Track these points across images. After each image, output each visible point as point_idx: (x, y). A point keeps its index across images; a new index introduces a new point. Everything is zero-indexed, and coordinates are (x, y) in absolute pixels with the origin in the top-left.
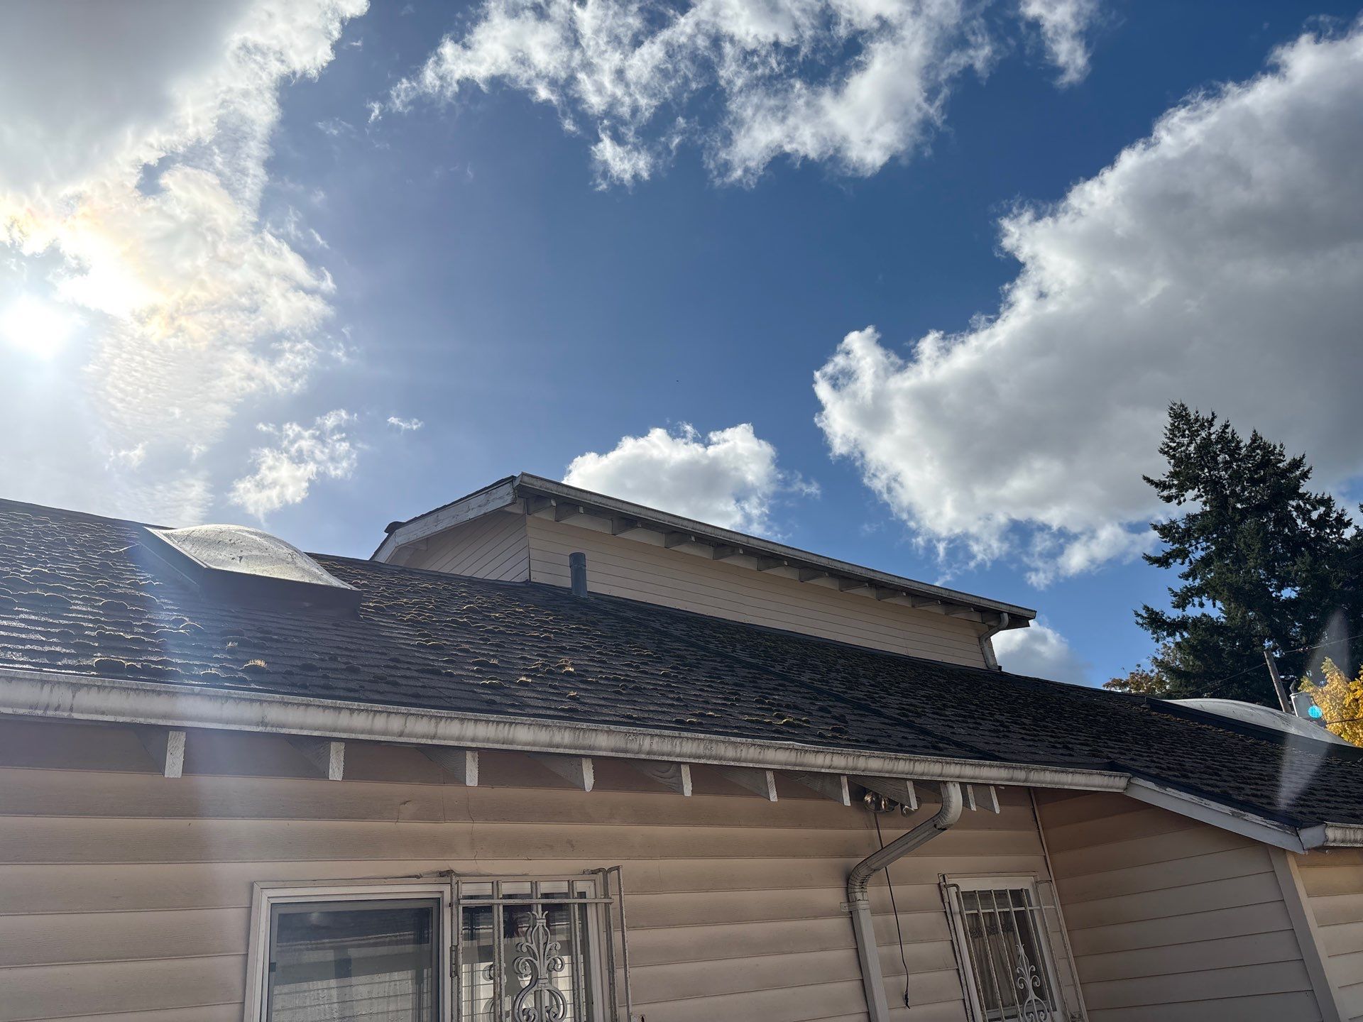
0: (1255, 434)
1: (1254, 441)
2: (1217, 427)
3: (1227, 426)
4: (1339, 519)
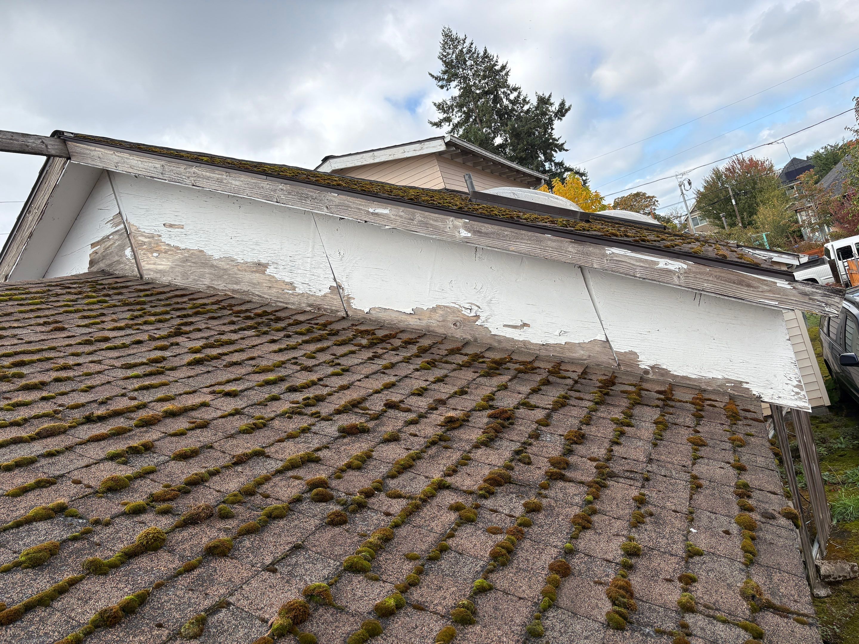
0: (486, 50)
1: (485, 53)
2: (467, 44)
3: (472, 44)
4: (524, 100)
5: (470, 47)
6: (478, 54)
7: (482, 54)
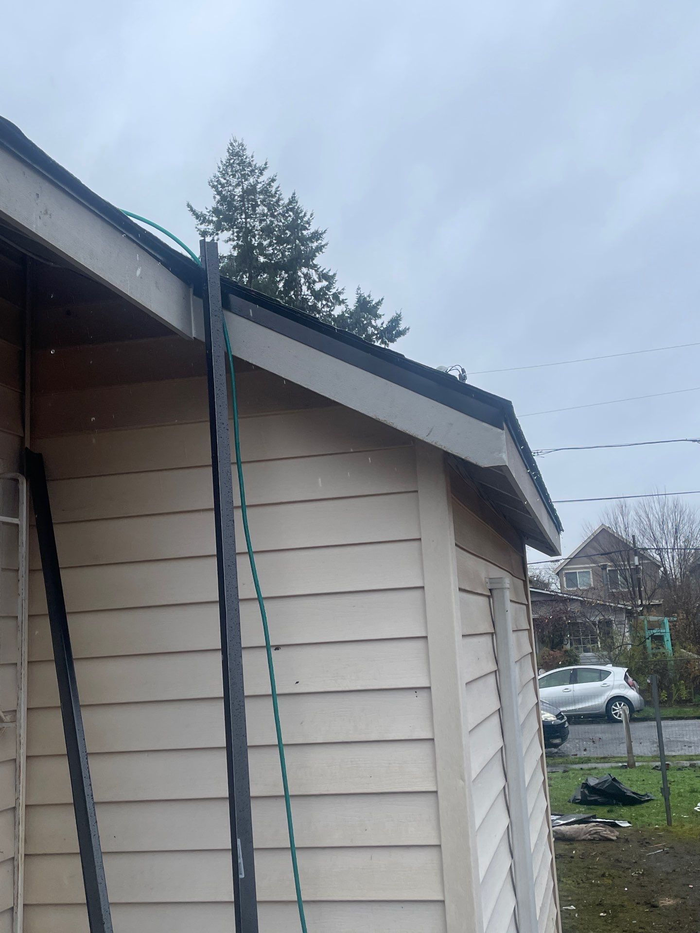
0: (293, 197)
1: (290, 203)
2: (264, 178)
3: (273, 180)
4: (336, 296)
5: (269, 184)
6: (279, 200)
7: (286, 201)
